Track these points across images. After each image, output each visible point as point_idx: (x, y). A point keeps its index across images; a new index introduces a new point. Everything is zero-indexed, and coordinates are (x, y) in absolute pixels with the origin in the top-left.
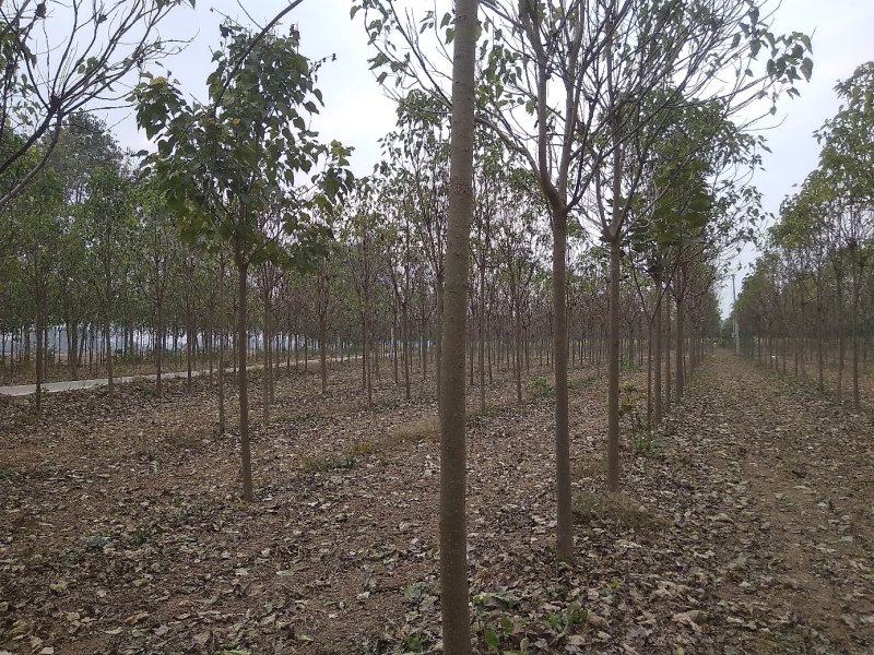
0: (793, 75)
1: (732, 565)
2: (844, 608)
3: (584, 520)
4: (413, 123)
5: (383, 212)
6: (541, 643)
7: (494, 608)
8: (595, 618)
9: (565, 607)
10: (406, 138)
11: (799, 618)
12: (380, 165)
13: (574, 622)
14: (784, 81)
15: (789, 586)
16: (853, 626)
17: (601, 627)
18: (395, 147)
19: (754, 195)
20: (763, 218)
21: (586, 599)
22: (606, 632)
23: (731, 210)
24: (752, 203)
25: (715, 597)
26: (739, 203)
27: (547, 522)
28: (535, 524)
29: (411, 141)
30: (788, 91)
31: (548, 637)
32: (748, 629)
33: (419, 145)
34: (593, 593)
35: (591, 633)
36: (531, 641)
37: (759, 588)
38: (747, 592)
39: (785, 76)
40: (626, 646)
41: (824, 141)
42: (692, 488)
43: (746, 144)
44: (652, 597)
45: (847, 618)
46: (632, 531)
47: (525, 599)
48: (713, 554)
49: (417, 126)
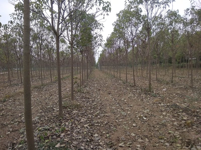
0: (107, 11)
1: (96, 113)
2: (117, 119)
3: (66, 108)
4: (19, 11)
5: (12, 34)
6: (55, 137)
7: (43, 131)
8: (67, 129)
9: (60, 127)
10: (18, 15)
11: (108, 122)
12: (10, 21)
13: (62, 131)
14: (106, 12)
15: (107, 116)
16: (118, 122)
17: (68, 131)
18: (14, 17)
19: (101, 36)
20: (103, 41)
21: (65, 125)
22: (69, 131)
23: (97, 39)
24: (101, 38)
25: (93, 120)
26: (98, 38)
27: (57, 109)
28: (54, 110)
29: (19, 16)
30: (107, 14)
31: (56, 135)
32: (99, 126)
33: (21, 17)
34: (67, 123)
35: (66, 132)
36: (52, 137)
37: (101, 117)
38: (99, 118)
39: (106, 11)
40: (74, 134)
41: (114, 26)
42: (89, 98)
43: (99, 25)
44: (80, 122)
45: (117, 121)
46: (76, 109)
47: (51, 127)
48: (93, 111)
49: (21, 12)
